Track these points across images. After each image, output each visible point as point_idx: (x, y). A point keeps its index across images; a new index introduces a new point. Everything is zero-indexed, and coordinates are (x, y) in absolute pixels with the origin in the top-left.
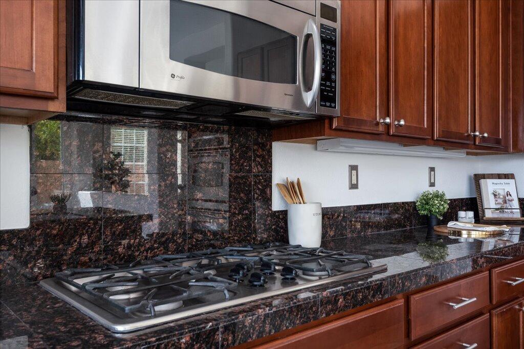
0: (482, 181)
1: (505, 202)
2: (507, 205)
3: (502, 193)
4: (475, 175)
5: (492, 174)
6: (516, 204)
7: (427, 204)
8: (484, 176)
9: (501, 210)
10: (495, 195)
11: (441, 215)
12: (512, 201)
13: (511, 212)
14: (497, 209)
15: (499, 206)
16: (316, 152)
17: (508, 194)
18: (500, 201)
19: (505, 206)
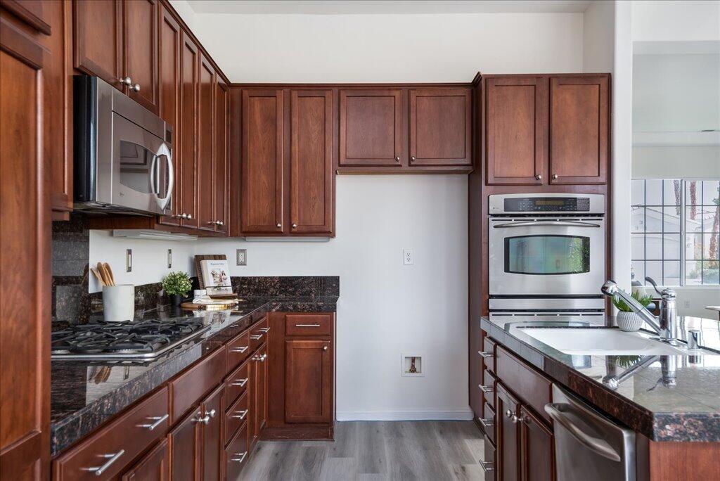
0: (203, 262)
1: (221, 281)
2: (223, 284)
3: (218, 272)
4: (196, 256)
5: (209, 256)
6: (229, 282)
7: (174, 284)
8: (203, 257)
9: (218, 287)
10: (213, 275)
11: (187, 294)
12: (225, 279)
13: (226, 290)
14: (215, 287)
15: (217, 285)
16: (111, 238)
17: (223, 274)
18: (218, 280)
19: (221, 284)
